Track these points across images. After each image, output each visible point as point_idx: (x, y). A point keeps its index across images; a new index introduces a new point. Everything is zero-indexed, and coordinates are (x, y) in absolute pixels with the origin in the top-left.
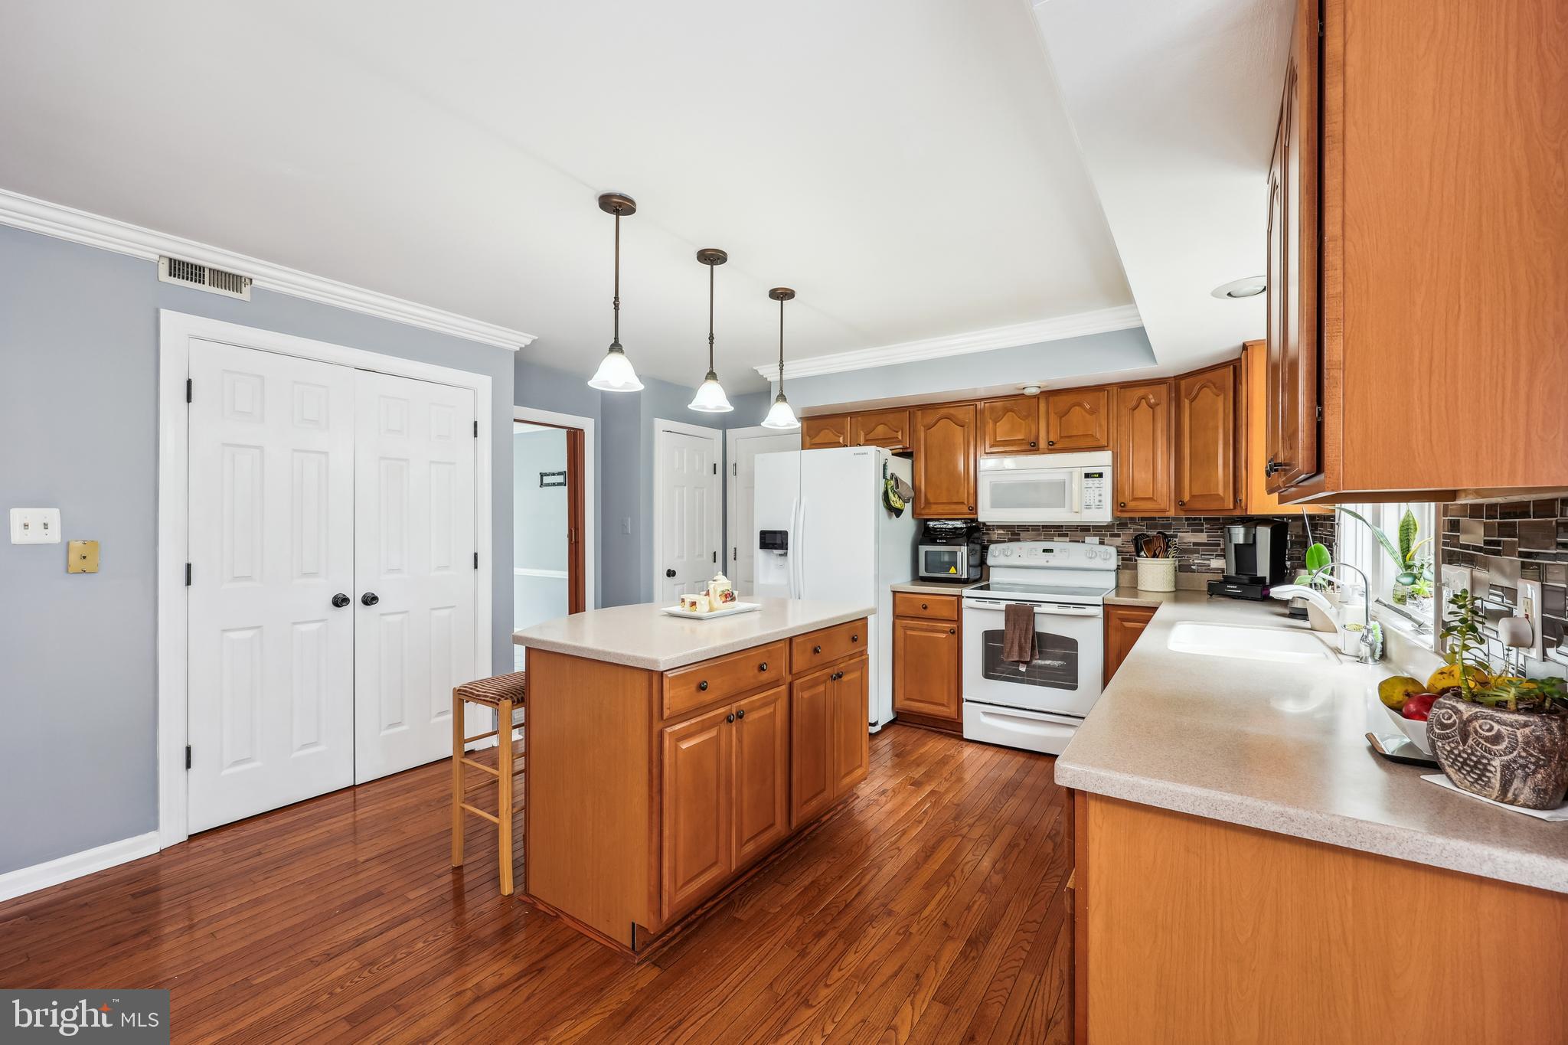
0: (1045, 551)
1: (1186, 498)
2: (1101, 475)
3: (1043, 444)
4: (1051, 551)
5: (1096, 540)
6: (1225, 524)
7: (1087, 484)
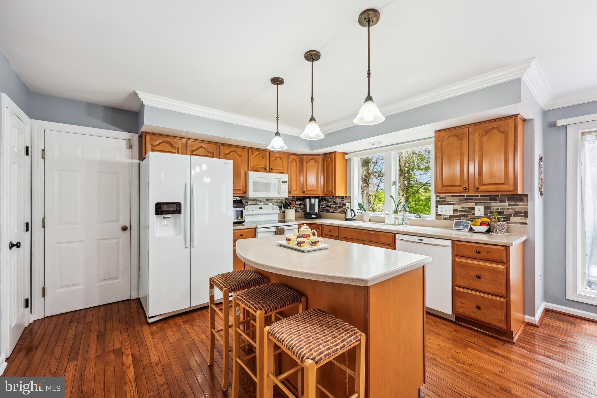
0: (260, 208)
1: (305, 190)
2: (286, 182)
3: (268, 169)
4: (262, 208)
5: (271, 204)
6: (305, 198)
7: (283, 185)
